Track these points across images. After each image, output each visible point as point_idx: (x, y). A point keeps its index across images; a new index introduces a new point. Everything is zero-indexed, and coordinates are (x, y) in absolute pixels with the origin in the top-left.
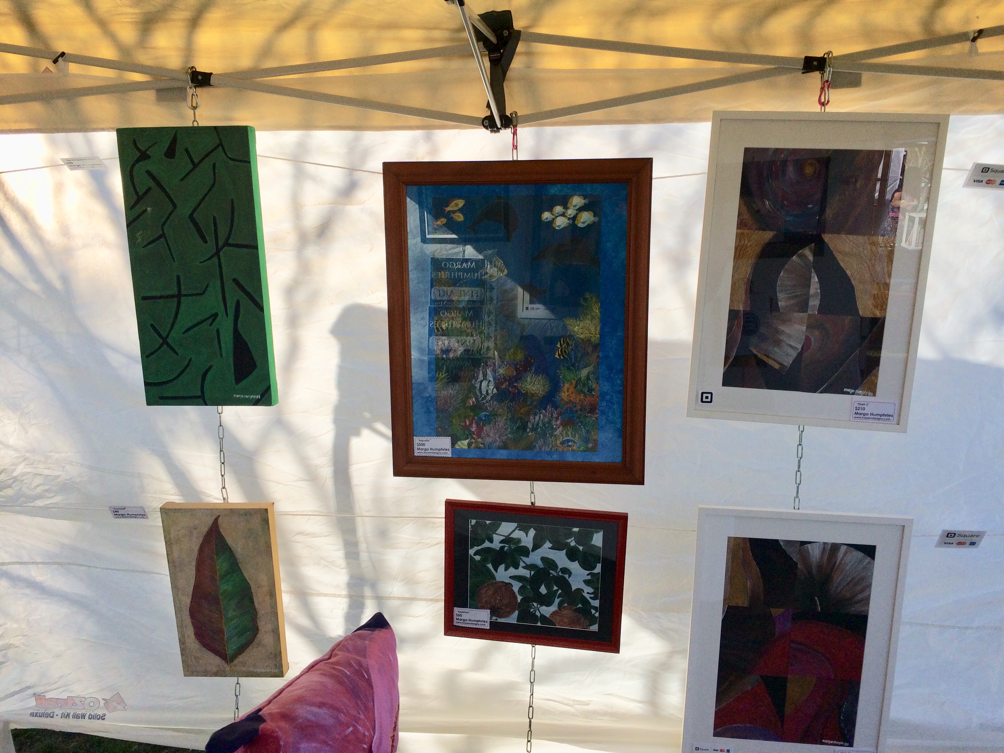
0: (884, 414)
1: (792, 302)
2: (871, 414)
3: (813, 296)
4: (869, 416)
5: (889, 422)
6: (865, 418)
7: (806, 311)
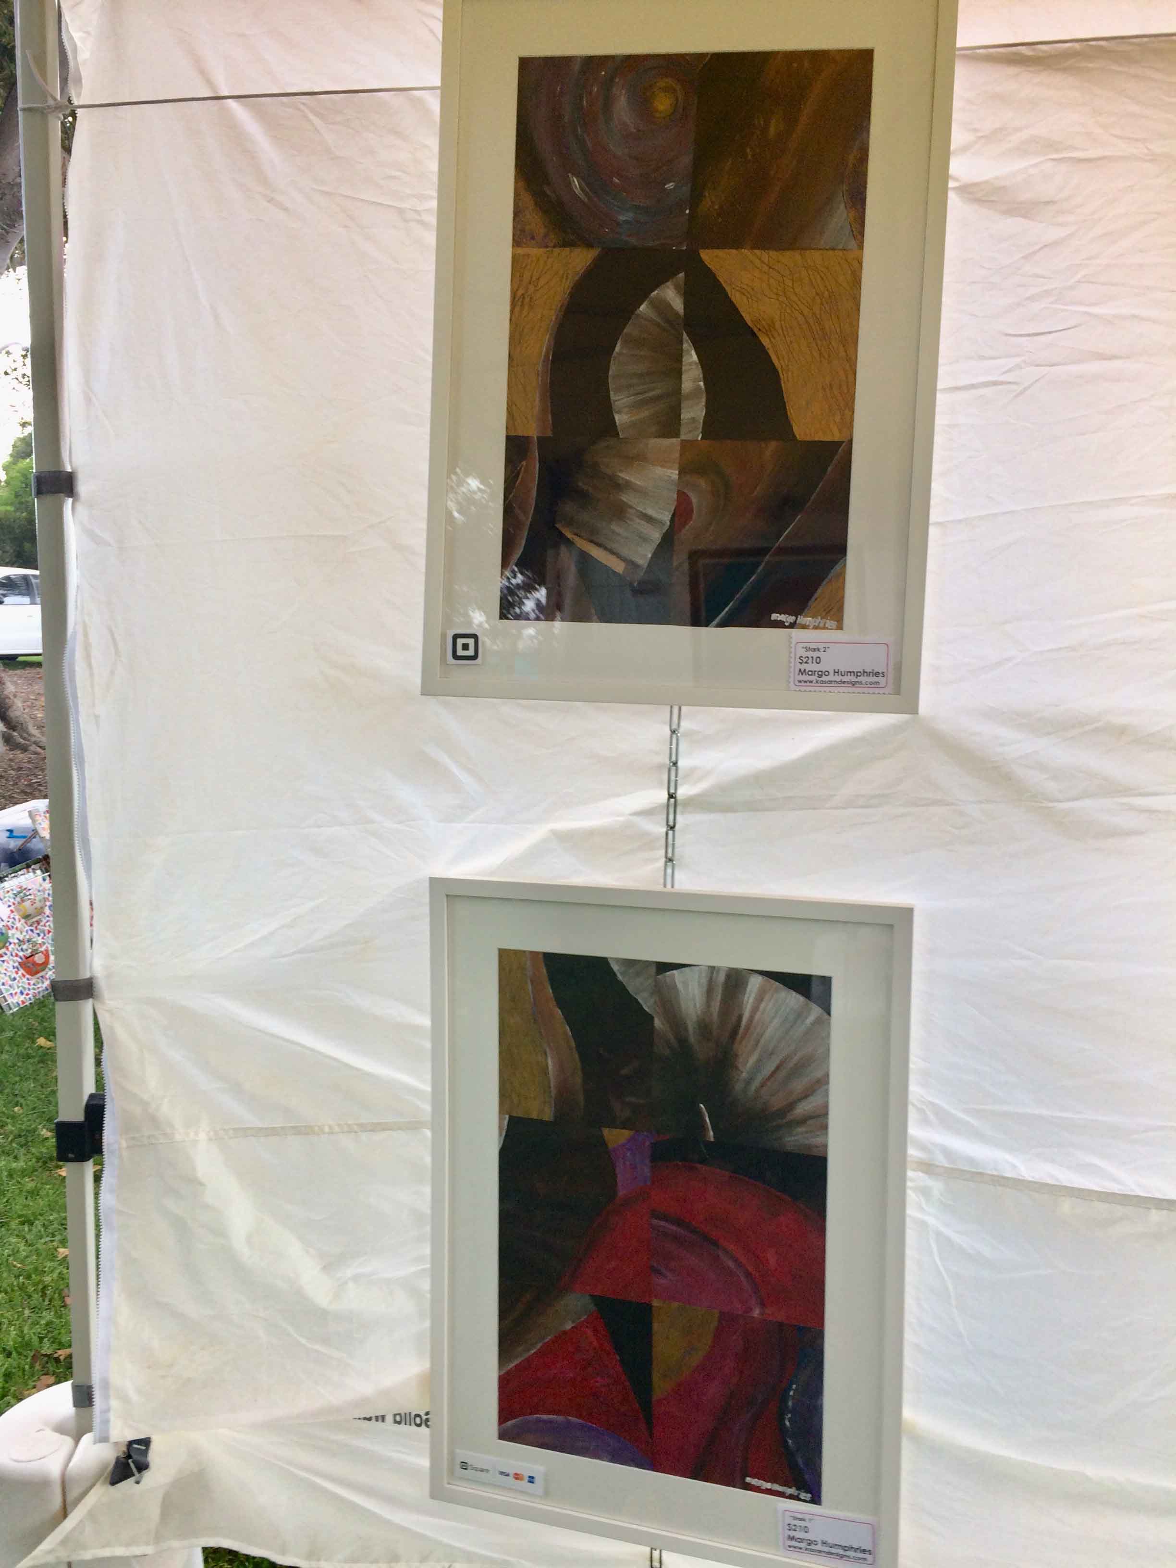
0: (864, 672)
1: (645, 413)
2: (836, 672)
3: (688, 397)
4: (831, 677)
5: (876, 691)
6: (823, 682)
7: (677, 435)
